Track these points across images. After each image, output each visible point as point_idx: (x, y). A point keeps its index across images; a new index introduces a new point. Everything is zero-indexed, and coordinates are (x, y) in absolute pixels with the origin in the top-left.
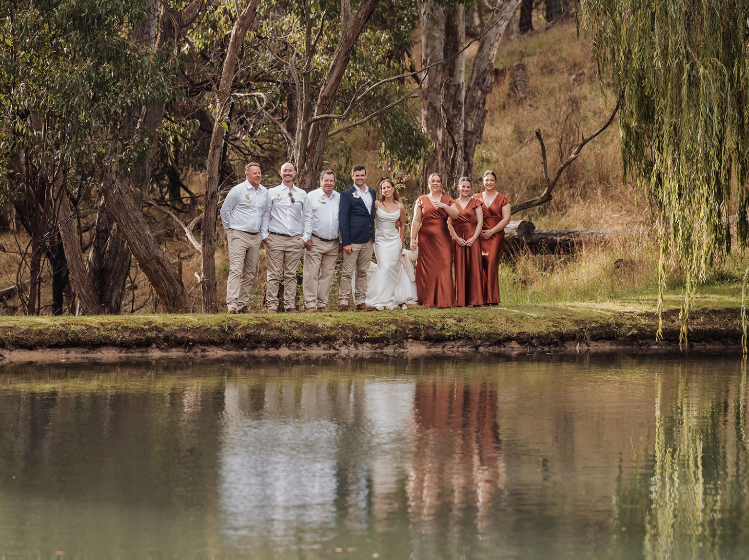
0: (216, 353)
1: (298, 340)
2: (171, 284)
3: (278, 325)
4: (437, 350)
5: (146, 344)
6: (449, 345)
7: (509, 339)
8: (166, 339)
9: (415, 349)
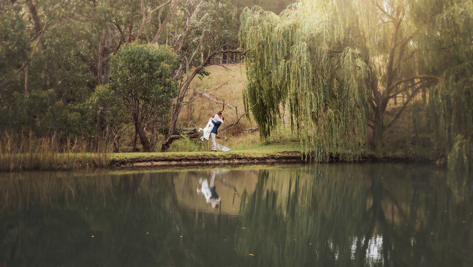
0: (196, 162)
1: (212, 159)
2: (148, 144)
3: (208, 155)
4: (241, 161)
5: (181, 160)
6: (243, 160)
7: (255, 158)
8: (185, 159)
9: (236, 161)
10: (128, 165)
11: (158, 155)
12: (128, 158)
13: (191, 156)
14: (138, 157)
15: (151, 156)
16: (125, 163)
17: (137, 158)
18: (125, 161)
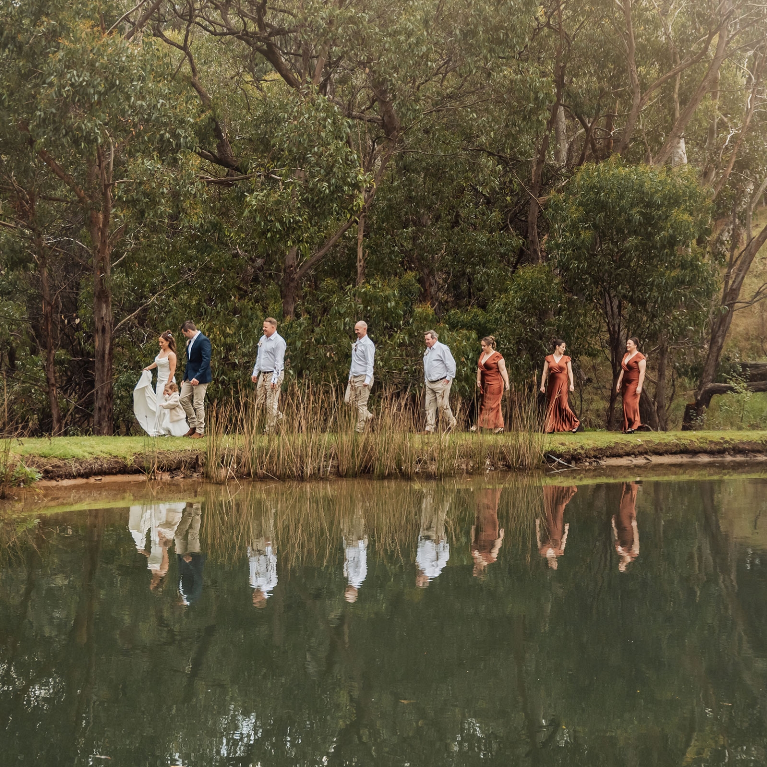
8: (734, 449)
10: (587, 464)
11: (664, 439)
12: (588, 447)
13: (749, 443)
14: (613, 445)
15: (646, 441)
16: (579, 459)
17: (609, 448)
18: (580, 453)
